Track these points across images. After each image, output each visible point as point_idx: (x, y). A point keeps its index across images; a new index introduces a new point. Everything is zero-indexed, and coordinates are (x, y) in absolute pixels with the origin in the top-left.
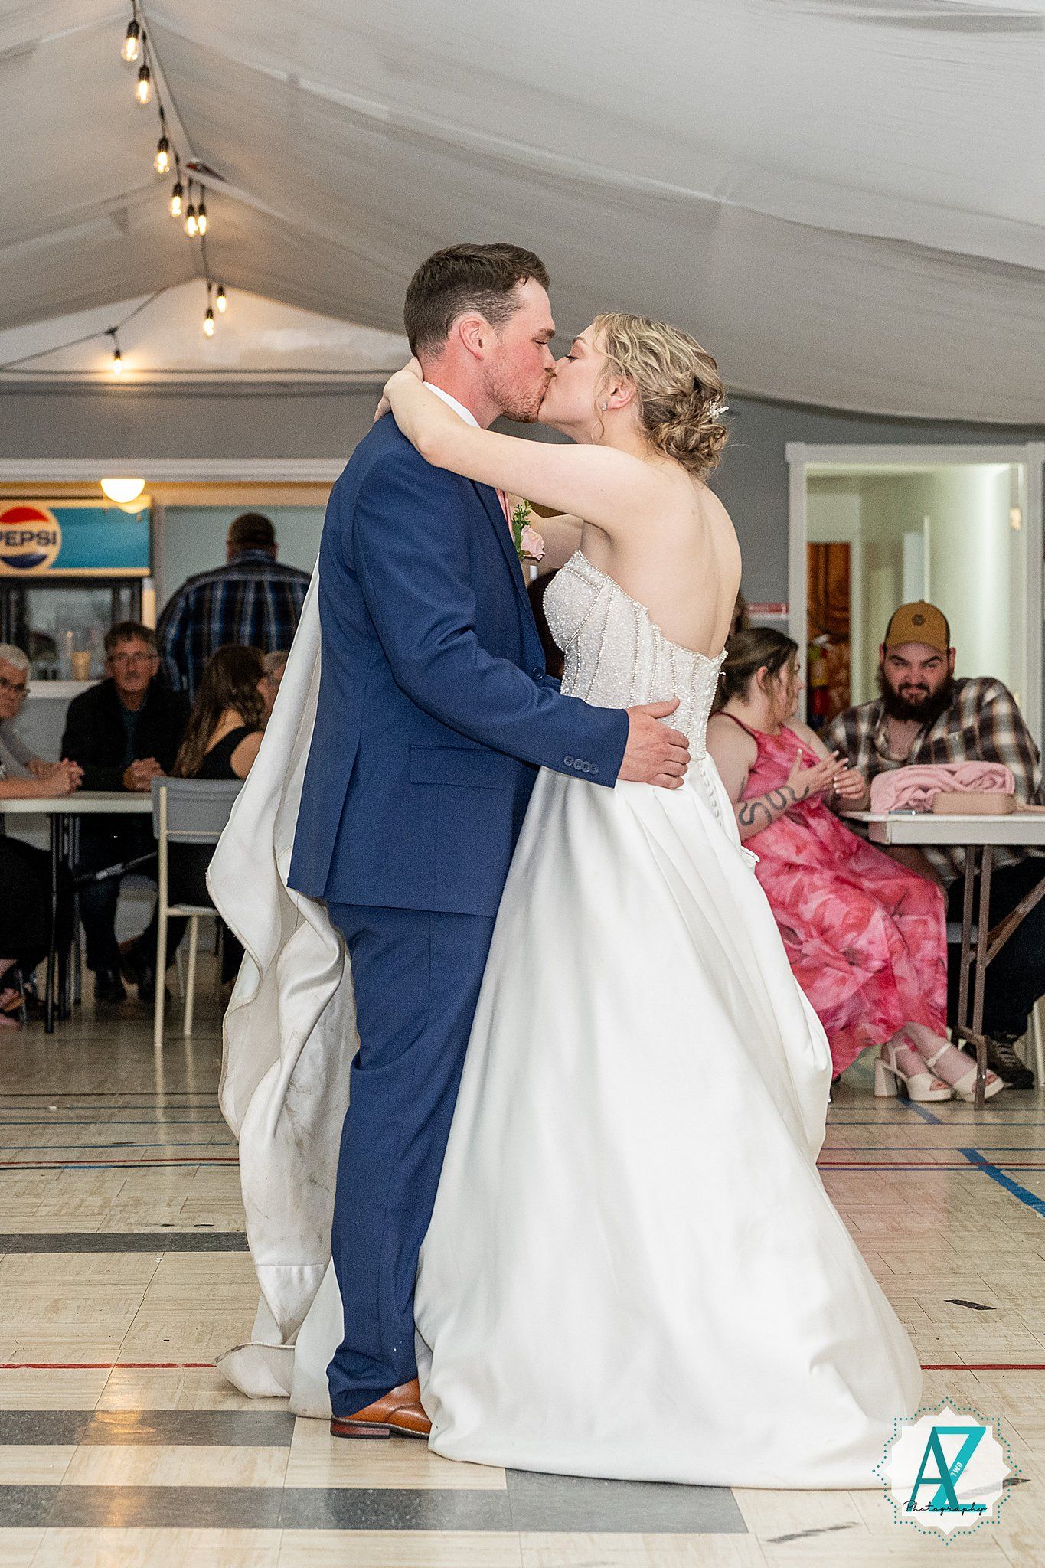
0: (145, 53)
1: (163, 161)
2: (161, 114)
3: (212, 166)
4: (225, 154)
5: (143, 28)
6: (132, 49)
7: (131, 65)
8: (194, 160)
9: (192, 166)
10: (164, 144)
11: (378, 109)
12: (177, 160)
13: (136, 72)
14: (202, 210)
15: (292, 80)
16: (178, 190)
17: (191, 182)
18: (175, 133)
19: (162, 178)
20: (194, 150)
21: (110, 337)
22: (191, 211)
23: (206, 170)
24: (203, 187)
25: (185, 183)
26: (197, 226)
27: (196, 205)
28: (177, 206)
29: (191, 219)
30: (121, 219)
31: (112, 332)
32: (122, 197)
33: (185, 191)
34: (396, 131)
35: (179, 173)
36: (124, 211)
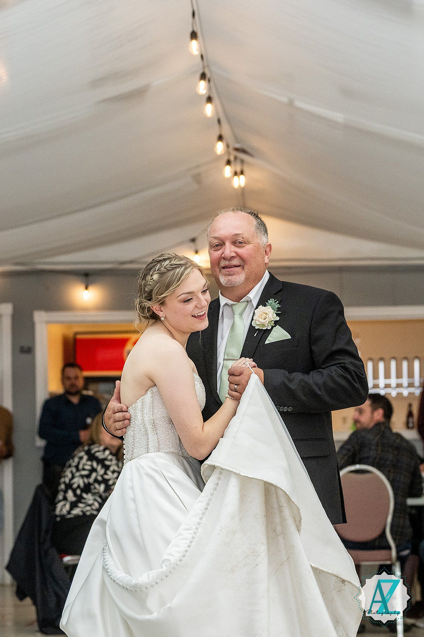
0: (210, 89)
1: (220, 147)
2: (219, 121)
3: (249, 150)
4: (253, 142)
5: (208, 75)
6: (202, 87)
7: (202, 96)
8: (238, 146)
9: (237, 150)
10: (220, 138)
11: (338, 117)
12: (228, 146)
13: (205, 99)
14: (242, 173)
15: (291, 103)
16: (229, 163)
17: (236, 158)
18: (226, 131)
19: (219, 158)
20: (237, 140)
21: (192, 244)
22: (236, 174)
23: (244, 151)
24: (242, 161)
25: (232, 158)
26: (239, 182)
27: (238, 170)
28: (228, 171)
29: (236, 177)
30: (197, 178)
31: (193, 240)
32: (197, 167)
33: (232, 164)
34: (347, 127)
35: (229, 153)
36: (199, 175)
